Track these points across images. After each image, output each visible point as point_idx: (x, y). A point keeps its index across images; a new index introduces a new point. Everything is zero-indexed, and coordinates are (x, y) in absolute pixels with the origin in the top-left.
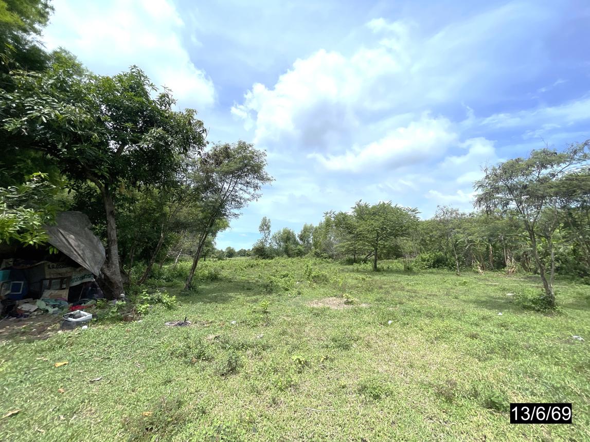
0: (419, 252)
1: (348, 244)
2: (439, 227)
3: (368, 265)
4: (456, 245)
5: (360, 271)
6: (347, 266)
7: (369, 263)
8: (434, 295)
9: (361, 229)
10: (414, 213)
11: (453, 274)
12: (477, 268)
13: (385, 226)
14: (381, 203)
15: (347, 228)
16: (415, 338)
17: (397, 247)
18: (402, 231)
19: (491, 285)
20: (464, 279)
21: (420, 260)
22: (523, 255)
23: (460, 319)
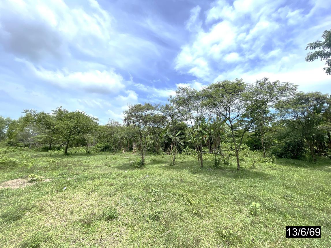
0: (97, 143)
1: (45, 136)
2: (108, 129)
3: (60, 152)
4: (115, 140)
5: (53, 156)
6: (41, 153)
7: (62, 150)
8: (99, 167)
9: (58, 126)
10: (96, 121)
11: (112, 154)
12: (122, 151)
13: (77, 126)
14: (77, 112)
15: (47, 124)
16: (79, 194)
17: (84, 139)
18: (88, 130)
19: (126, 158)
20: (116, 156)
21: (96, 147)
22: (139, 145)
23: (108, 178)
